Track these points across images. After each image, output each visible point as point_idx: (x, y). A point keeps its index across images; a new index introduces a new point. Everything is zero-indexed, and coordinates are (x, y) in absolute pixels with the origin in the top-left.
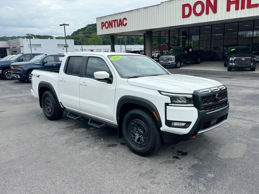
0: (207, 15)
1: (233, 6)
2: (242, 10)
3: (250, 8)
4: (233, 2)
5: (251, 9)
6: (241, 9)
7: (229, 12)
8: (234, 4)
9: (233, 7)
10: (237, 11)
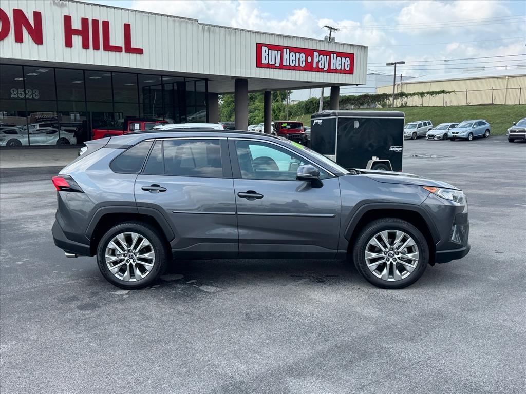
0: (19, 44)
1: (77, 40)
2: (95, 51)
3: (108, 51)
4: (77, 32)
5: (110, 53)
6: (94, 49)
7: (69, 48)
8: (78, 35)
9: (78, 42)
10: (85, 50)
